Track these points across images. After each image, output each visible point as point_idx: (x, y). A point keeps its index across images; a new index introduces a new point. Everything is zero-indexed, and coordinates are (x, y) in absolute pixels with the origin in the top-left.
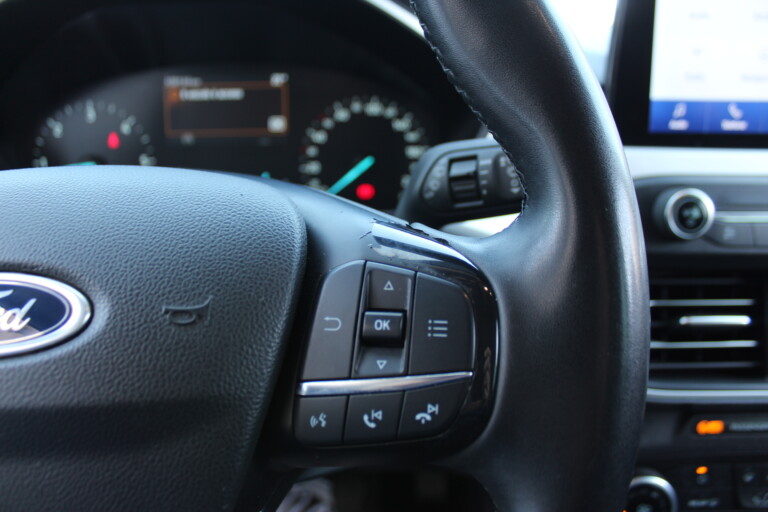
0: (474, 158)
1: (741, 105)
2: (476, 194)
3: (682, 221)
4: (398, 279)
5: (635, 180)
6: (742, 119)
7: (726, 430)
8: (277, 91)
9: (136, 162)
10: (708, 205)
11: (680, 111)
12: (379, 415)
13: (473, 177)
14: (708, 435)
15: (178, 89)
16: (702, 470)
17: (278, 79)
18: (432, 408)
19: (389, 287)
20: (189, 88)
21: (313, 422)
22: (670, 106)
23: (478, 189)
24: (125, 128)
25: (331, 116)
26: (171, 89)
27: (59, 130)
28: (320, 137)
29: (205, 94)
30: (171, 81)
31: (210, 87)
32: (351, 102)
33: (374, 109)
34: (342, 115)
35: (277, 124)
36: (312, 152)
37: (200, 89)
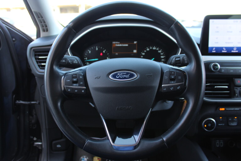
0: (179, 57)
1: (225, 48)
2: (180, 63)
3: (214, 68)
4: (174, 72)
5: (204, 62)
6: (225, 50)
7: (225, 110)
8: (135, 44)
9: (106, 59)
10: (219, 66)
11: (214, 49)
12: (173, 88)
13: (179, 60)
14: (222, 110)
15: (115, 44)
16: (221, 118)
17: (135, 42)
18: (179, 87)
19: (173, 73)
20: (117, 44)
21: (164, 89)
22: (212, 48)
23: (180, 62)
24: (104, 52)
25: (146, 50)
26: (113, 44)
27: (90, 52)
28: (144, 54)
29: (120, 45)
30: (114, 43)
31: (122, 44)
32: (150, 47)
33: (154, 48)
34: (148, 50)
35: (135, 51)
36: (142, 57)
37: (120, 44)
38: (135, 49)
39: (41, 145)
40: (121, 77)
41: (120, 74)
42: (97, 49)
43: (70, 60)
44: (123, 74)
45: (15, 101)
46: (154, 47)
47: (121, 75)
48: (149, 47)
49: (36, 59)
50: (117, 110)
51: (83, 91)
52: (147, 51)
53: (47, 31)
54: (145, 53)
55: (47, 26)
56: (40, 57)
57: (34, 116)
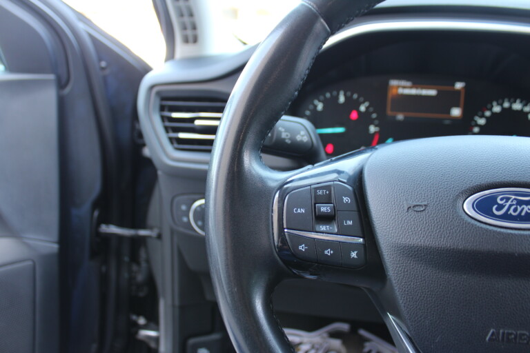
8: (458, 92)
15: (398, 87)
17: (459, 86)
20: (404, 87)
24: (363, 108)
25: (490, 109)
26: (393, 87)
27: (320, 107)
28: (482, 121)
29: (414, 92)
30: (394, 83)
31: (417, 88)
32: (503, 102)
33: (517, 106)
34: (497, 109)
35: (456, 112)
36: (476, 130)
37: (411, 87)
38: (457, 106)
39: (157, 340)
40: (511, 211)
41: (508, 199)
42: (342, 99)
43: (286, 131)
44: (520, 203)
45: (98, 225)
46: (515, 102)
47: (510, 206)
48: (500, 101)
49: (163, 118)
50: (490, 339)
51: (354, 255)
52: (494, 114)
53: (195, 40)
54: (487, 118)
55: (198, 26)
56: (175, 115)
57: (144, 265)
